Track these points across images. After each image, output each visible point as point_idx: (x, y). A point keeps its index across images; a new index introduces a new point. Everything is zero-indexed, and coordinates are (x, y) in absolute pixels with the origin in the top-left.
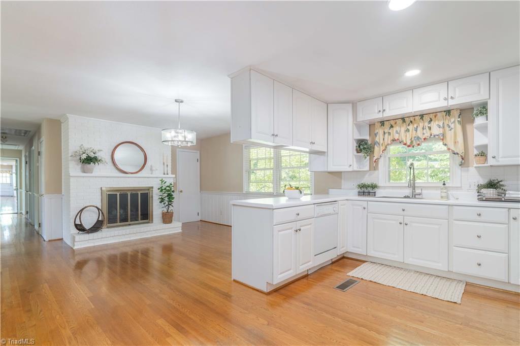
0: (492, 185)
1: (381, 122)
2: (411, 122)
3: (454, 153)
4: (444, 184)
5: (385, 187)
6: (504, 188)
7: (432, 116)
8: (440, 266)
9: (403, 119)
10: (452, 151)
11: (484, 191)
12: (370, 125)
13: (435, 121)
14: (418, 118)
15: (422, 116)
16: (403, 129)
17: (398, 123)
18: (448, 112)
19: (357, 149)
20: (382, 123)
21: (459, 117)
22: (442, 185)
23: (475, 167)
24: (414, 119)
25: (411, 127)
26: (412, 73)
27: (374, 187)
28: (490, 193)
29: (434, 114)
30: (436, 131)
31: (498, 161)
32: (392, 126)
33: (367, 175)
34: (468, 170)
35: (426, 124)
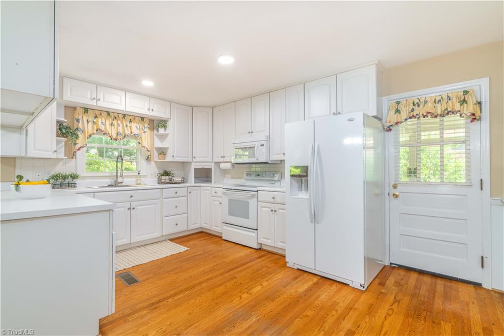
0: (166, 174)
1: (84, 108)
2: (115, 118)
3: (148, 151)
4: (139, 174)
5: (84, 178)
6: (174, 176)
7: (131, 117)
8: (157, 234)
9: (108, 113)
10: (147, 149)
11: (163, 178)
12: (65, 107)
13: (134, 123)
14: (121, 116)
15: (124, 116)
16: (108, 123)
17: (103, 114)
18: (143, 119)
19: (57, 132)
20: (86, 110)
21: (149, 125)
22: (137, 174)
23: (155, 162)
24: (118, 116)
25: (115, 122)
26: (148, 84)
27: (74, 177)
28: (165, 178)
29: (133, 117)
30: (135, 131)
31: (174, 159)
32: (96, 117)
33: (61, 163)
34: (150, 163)
35: (128, 123)
